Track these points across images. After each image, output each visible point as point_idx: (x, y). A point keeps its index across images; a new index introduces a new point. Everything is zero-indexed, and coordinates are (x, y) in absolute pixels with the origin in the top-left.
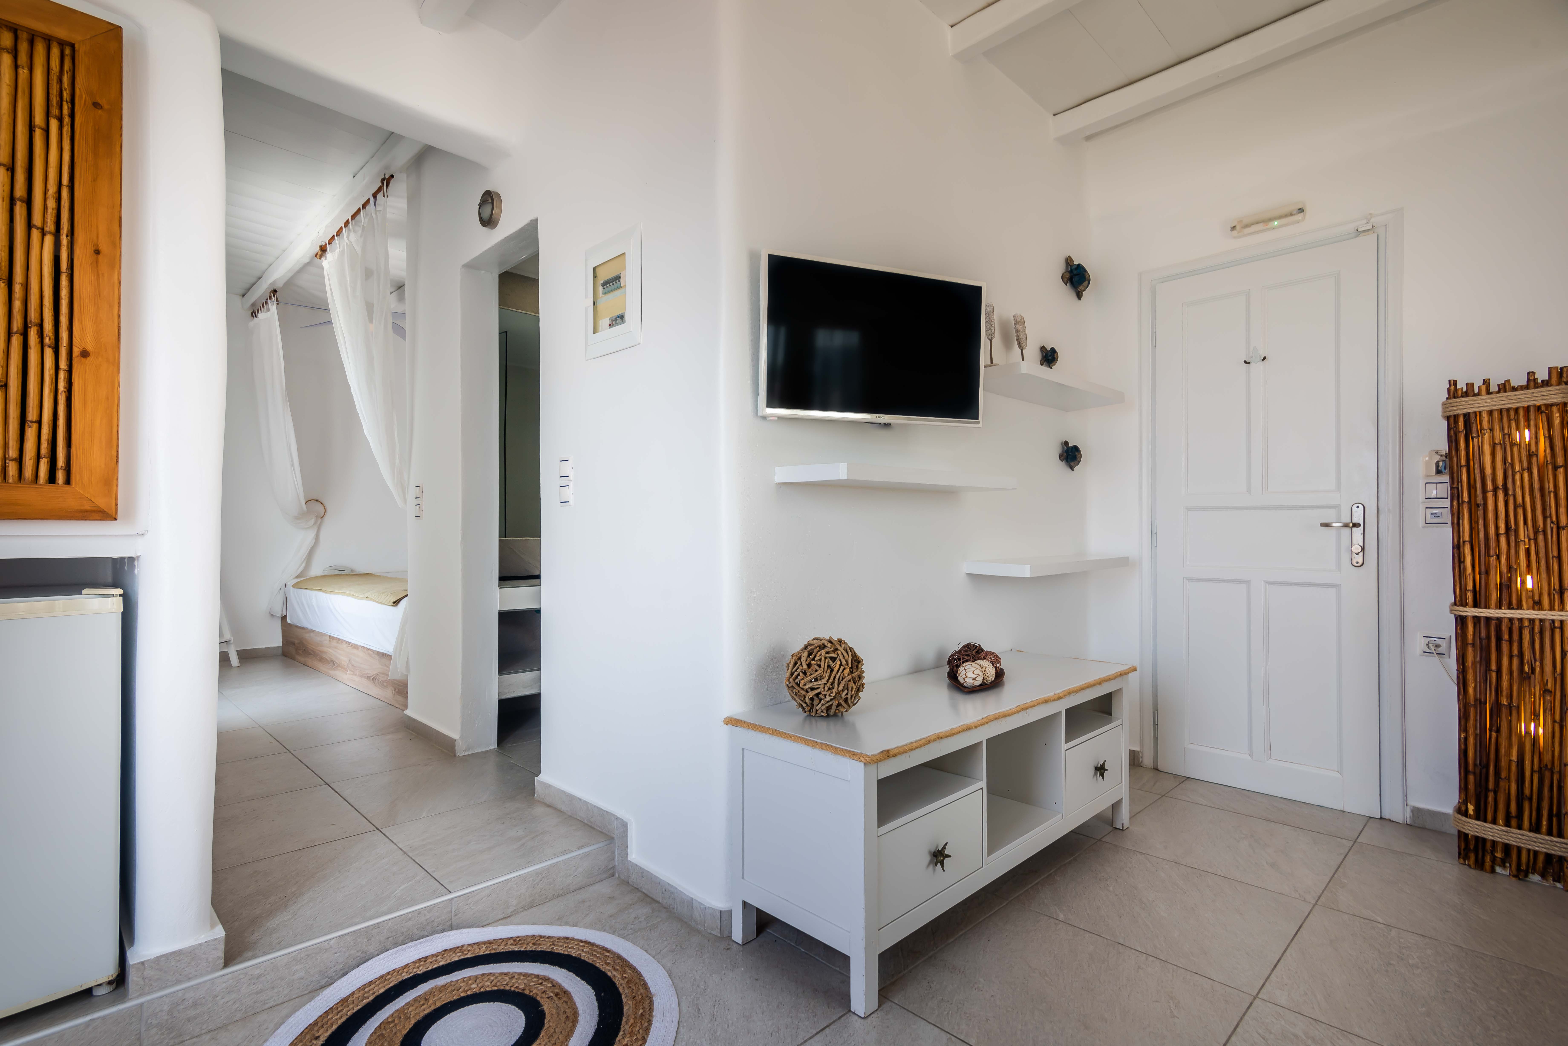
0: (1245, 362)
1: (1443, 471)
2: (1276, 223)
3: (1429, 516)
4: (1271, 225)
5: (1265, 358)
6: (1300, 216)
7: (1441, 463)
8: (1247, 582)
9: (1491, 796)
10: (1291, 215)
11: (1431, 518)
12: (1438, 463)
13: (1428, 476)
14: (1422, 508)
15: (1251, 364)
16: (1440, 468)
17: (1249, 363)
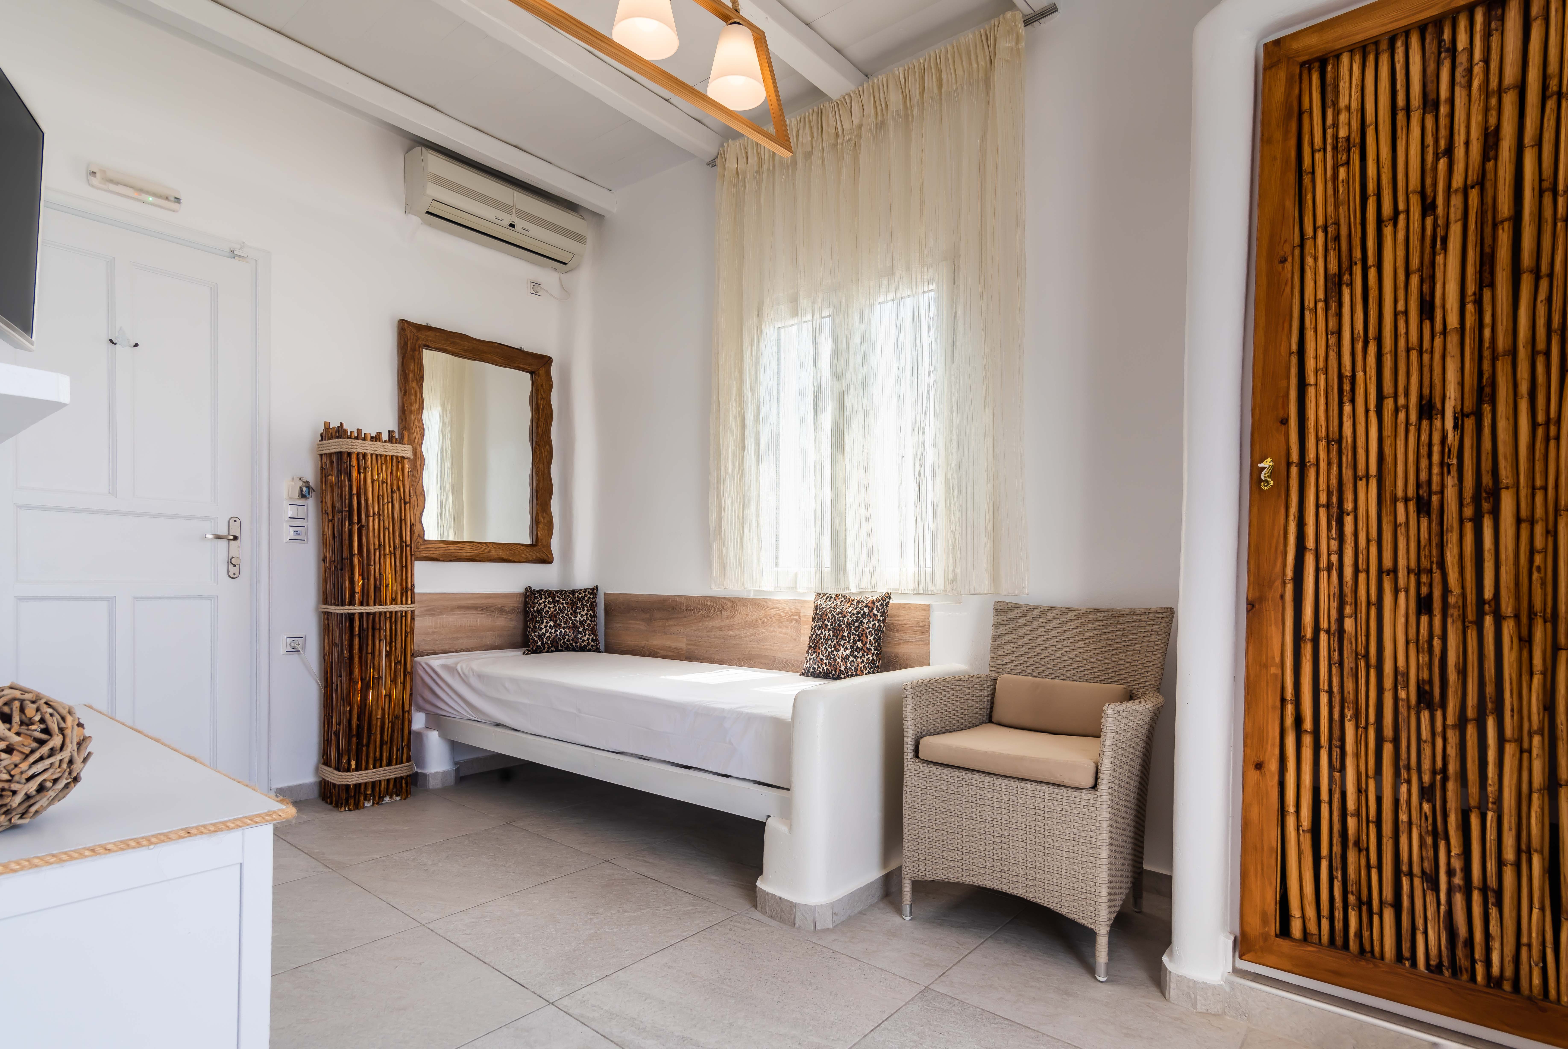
0: (111, 341)
1: (307, 495)
2: (150, 199)
3: (292, 533)
4: (144, 197)
5: (136, 345)
6: (175, 206)
7: (304, 489)
8: (110, 600)
9: (364, 749)
10: (167, 198)
11: (294, 535)
12: (301, 488)
13: (291, 498)
14: (286, 525)
15: (116, 345)
16: (304, 492)
17: (115, 344)
